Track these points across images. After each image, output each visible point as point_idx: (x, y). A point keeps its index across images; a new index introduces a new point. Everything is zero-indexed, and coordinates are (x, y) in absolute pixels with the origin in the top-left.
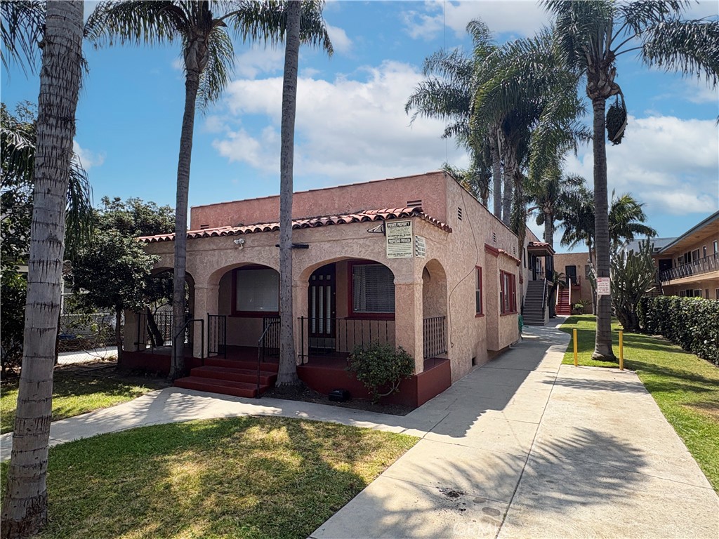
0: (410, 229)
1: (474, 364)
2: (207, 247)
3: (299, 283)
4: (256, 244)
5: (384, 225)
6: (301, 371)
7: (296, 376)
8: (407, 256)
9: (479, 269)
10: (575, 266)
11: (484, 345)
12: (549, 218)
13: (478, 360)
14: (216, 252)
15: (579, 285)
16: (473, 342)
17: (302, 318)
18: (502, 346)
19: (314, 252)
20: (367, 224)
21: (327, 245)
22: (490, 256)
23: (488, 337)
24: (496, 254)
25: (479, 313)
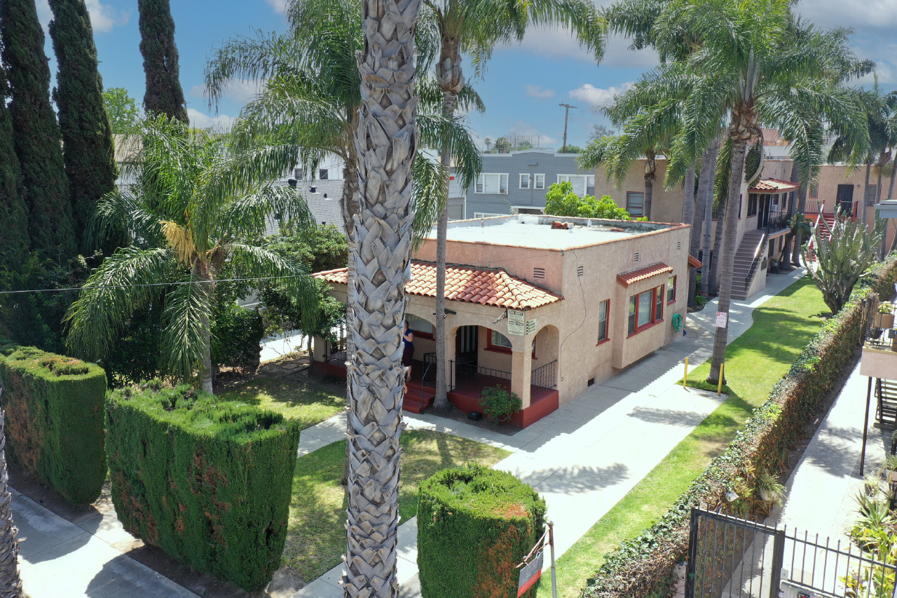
0: (523, 317)
1: (590, 384)
3: (449, 337)
4: (418, 302)
5: (507, 311)
6: (450, 396)
7: (447, 401)
8: (520, 334)
9: (607, 301)
10: (852, 186)
11: (606, 366)
13: (597, 380)
16: (591, 367)
17: (451, 361)
18: (628, 364)
19: (459, 318)
20: (495, 308)
21: (468, 316)
22: (620, 287)
23: (613, 357)
24: (626, 285)
25: (603, 338)
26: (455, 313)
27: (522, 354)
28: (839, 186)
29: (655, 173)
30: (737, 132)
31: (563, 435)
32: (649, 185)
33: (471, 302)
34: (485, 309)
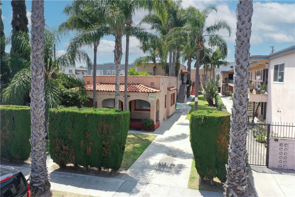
0: (154, 95)
1: (164, 120)
2: (101, 93)
5: (148, 94)
8: (153, 100)
9: (166, 95)
11: (166, 115)
12: (190, 58)
13: (165, 119)
14: (104, 95)
16: (164, 115)
18: (170, 115)
19: (131, 98)
20: (145, 93)
21: (135, 96)
22: (168, 91)
23: (167, 113)
24: (170, 90)
25: (165, 107)
26: (130, 96)
27: (154, 107)
29: (156, 67)
30: (198, 46)
31: (167, 131)
32: (154, 70)
33: (136, 92)
34: (140, 94)
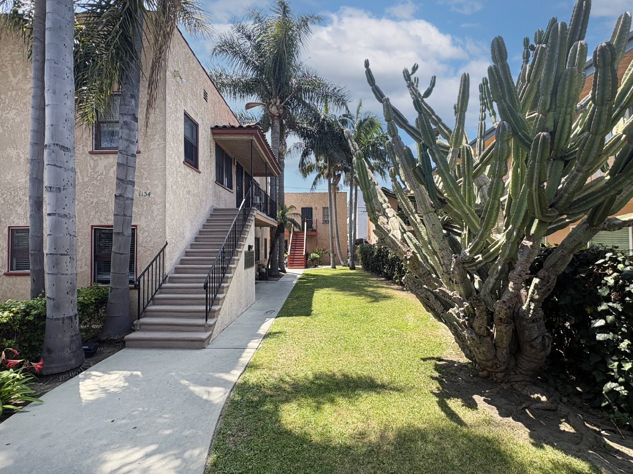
10: (311, 209)
15: (315, 231)
28: (302, 208)
